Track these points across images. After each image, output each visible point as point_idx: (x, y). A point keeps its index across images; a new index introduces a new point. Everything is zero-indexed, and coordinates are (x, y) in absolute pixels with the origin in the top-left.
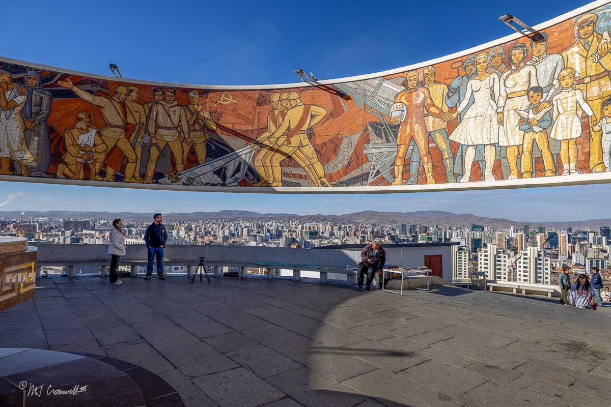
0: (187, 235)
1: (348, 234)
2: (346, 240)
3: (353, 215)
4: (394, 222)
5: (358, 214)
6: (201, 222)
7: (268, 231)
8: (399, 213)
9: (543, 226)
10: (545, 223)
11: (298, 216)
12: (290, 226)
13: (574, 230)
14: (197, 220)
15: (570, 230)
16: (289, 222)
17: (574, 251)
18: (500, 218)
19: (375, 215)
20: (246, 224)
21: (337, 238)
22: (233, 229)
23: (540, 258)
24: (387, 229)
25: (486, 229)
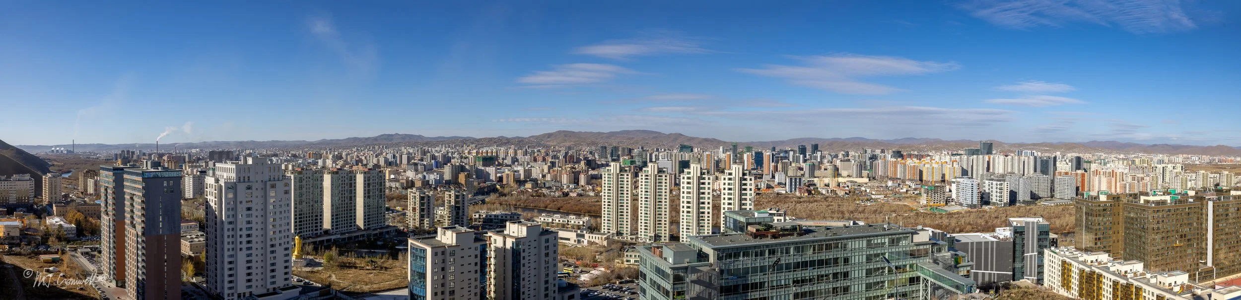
0: (334, 165)
1: (535, 160)
2: (531, 167)
3: (544, 136)
4: (593, 143)
5: (549, 135)
6: (354, 150)
7: (433, 157)
8: (599, 134)
9: (751, 146)
10: (752, 143)
11: (474, 139)
12: (463, 151)
13: (777, 149)
14: (350, 147)
15: (774, 149)
16: (462, 147)
17: (777, 170)
18: (710, 137)
19: (570, 136)
20: (409, 150)
21: (521, 165)
22: (390, 157)
23: (745, 177)
24: (585, 153)
25: (696, 150)
